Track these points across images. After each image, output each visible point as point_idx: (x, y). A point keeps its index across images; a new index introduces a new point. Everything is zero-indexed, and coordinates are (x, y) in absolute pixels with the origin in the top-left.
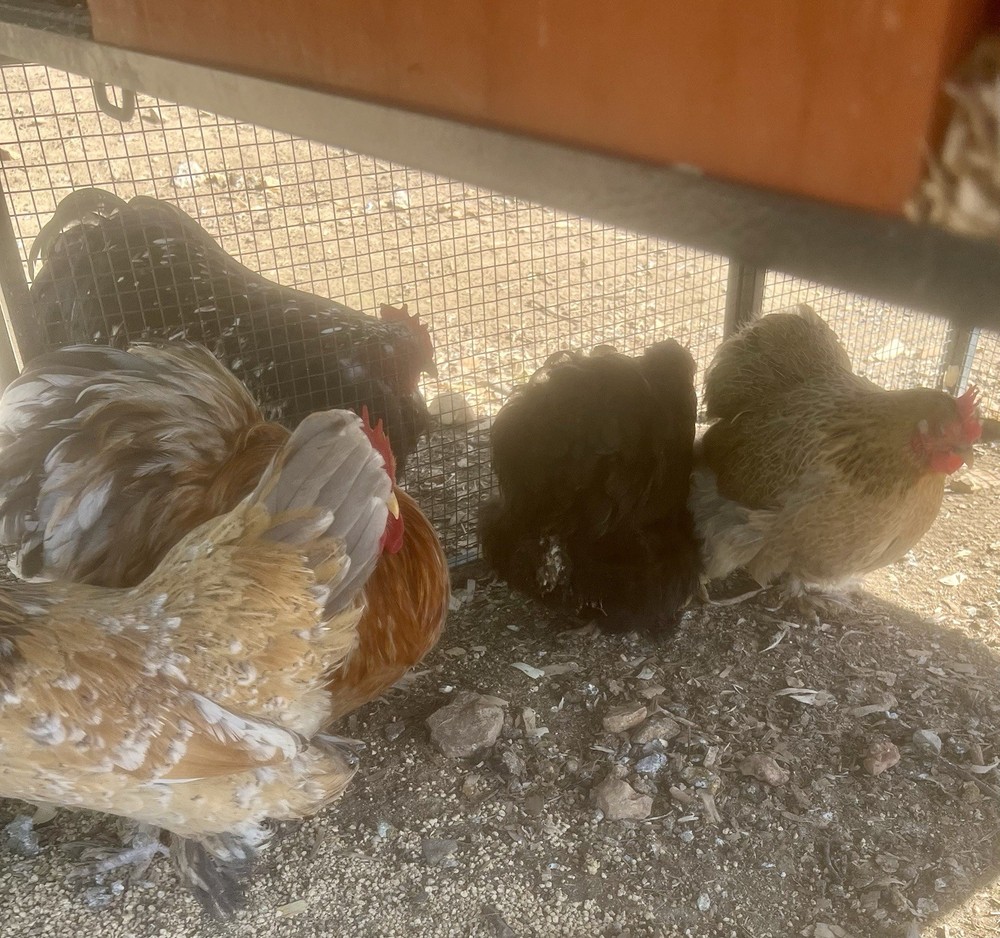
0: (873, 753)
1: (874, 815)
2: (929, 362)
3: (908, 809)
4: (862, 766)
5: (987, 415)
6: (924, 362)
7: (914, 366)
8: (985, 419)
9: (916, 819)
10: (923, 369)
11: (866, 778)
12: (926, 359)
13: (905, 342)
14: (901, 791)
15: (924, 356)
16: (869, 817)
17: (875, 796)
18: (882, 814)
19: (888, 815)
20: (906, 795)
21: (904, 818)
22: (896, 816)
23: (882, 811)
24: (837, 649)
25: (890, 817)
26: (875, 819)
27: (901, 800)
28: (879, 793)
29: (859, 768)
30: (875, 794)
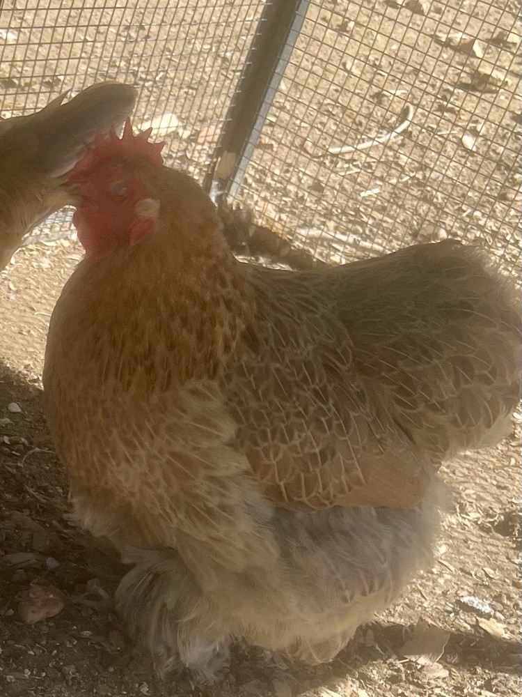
0: (31, 595)
1: (16, 670)
2: (206, 147)
3: (59, 669)
4: (16, 611)
5: (261, 222)
6: (199, 147)
7: (186, 149)
8: (257, 226)
9: (67, 683)
10: (196, 154)
11: (19, 626)
12: (203, 144)
13: (180, 118)
14: (56, 647)
15: (201, 140)
16: (10, 671)
17: (24, 648)
18: (27, 671)
19: (34, 672)
20: (62, 652)
21: (54, 680)
22: (44, 674)
23: (29, 667)
24: (17, 468)
25: (36, 675)
26: (18, 675)
27: (54, 657)
28: (30, 645)
29: (13, 612)
30: (25, 646)
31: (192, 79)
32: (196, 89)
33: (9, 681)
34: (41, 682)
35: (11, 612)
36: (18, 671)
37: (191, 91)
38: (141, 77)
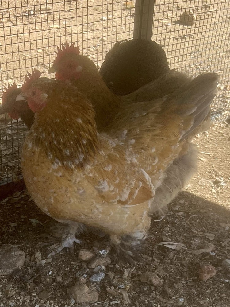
0: (203, 270)
3: (219, 296)
4: (198, 277)
9: (223, 301)
11: (200, 282)
14: (217, 288)
16: (201, 300)
17: (204, 290)
18: (207, 299)
19: (210, 299)
20: (219, 289)
21: (218, 300)
22: (214, 299)
23: (208, 297)
24: (187, 223)
25: (211, 300)
26: (204, 301)
27: (216, 292)
28: (206, 289)
29: (197, 277)
30: (204, 289)
31: (221, 67)
32: (223, 70)
33: (201, 303)
34: (214, 302)
35: (196, 278)
36: (204, 299)
37: (221, 71)
38: (201, 70)
